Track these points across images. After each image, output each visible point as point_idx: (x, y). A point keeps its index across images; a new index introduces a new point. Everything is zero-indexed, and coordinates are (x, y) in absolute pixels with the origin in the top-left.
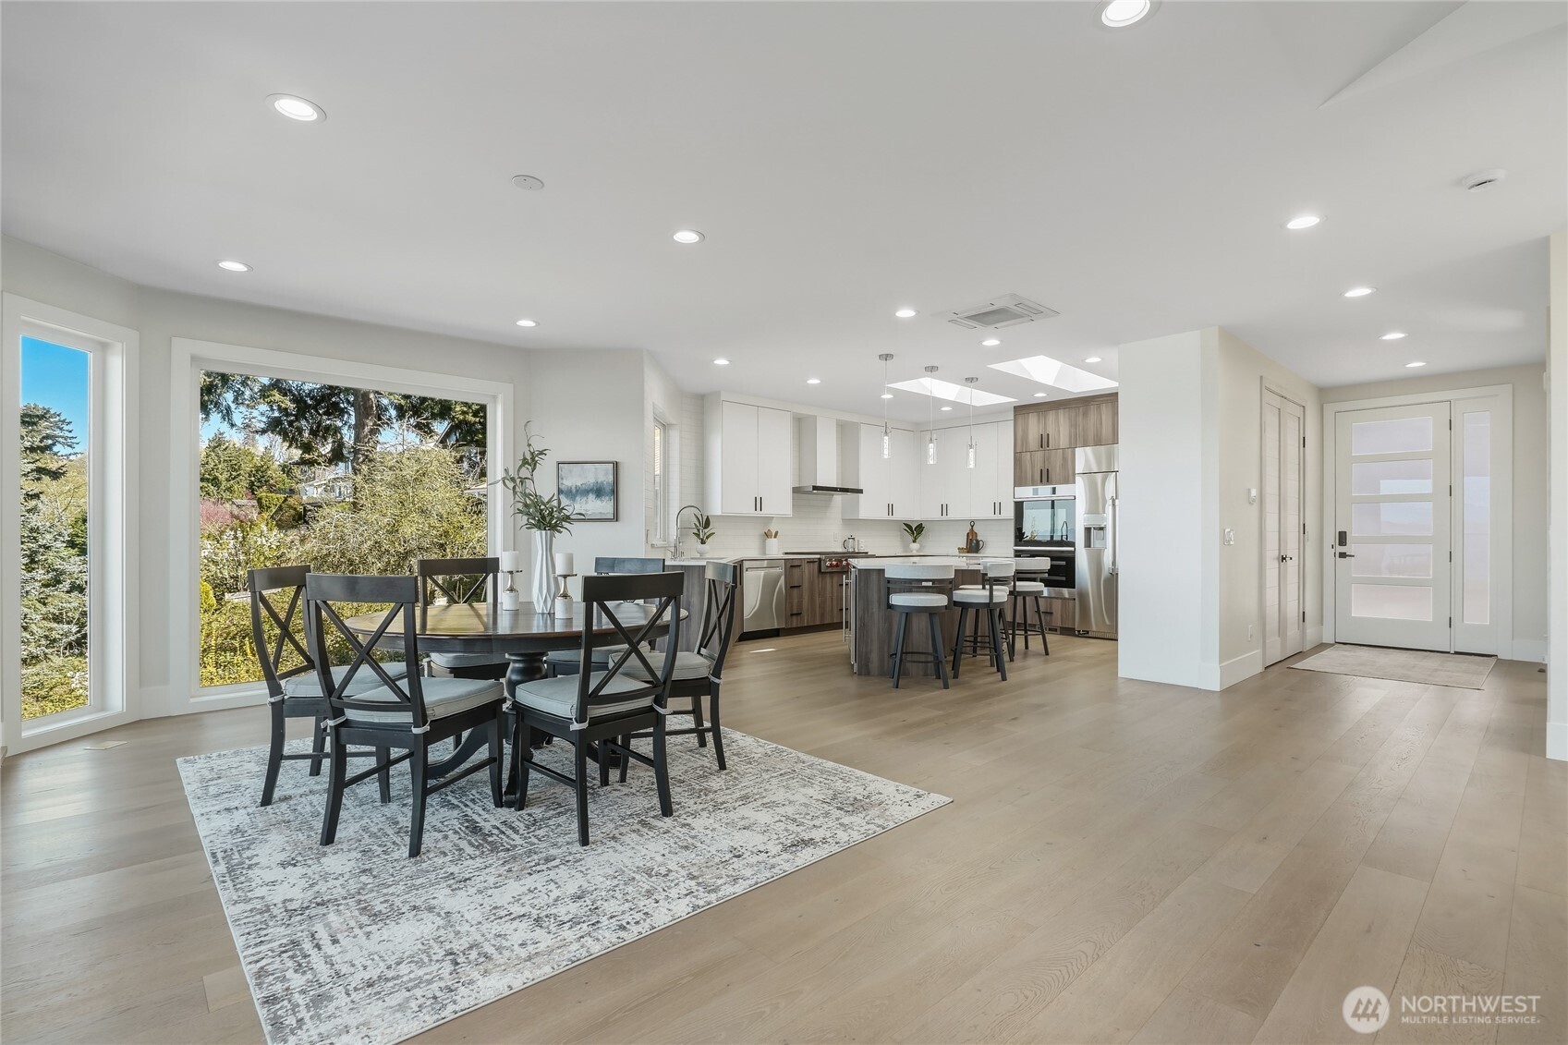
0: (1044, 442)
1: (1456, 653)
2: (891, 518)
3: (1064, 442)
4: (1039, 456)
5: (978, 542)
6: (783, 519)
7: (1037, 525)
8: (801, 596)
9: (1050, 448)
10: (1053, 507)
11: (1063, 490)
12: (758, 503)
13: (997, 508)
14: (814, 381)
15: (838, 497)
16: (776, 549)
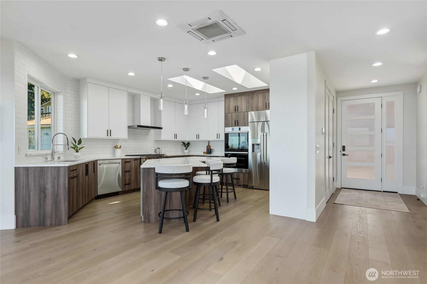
0: (236, 109)
1: (384, 191)
2: (176, 139)
3: (244, 109)
4: (234, 115)
5: (211, 150)
6: (125, 140)
7: (234, 142)
8: (130, 176)
9: (239, 112)
10: (239, 136)
11: (244, 129)
12: (109, 133)
13: (218, 136)
14: (131, 74)
15: (152, 131)
16: (120, 154)
